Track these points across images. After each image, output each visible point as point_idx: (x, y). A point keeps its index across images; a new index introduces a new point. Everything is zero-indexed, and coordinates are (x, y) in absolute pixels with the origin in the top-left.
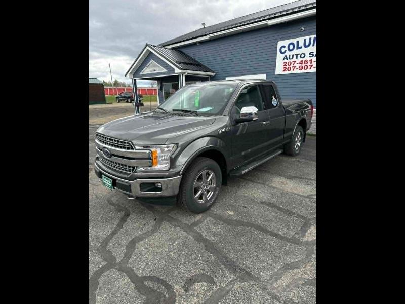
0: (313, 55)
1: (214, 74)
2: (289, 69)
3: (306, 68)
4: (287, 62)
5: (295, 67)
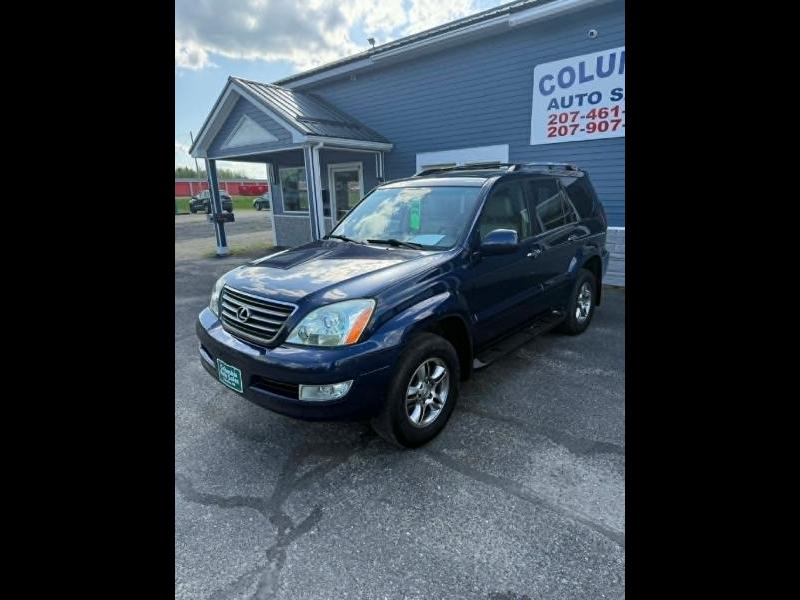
0: (619, 96)
1: (391, 146)
2: (563, 132)
3: (603, 127)
4: (558, 114)
5: (577, 126)
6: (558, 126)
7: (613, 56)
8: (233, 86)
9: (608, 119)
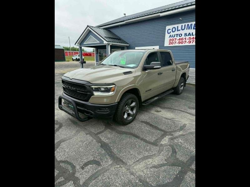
0: (187, 35)
1: (129, 45)
3: (182, 43)
4: (171, 39)
5: (176, 42)
6: (171, 42)
7: (185, 25)
8: (88, 28)
9: (183, 41)
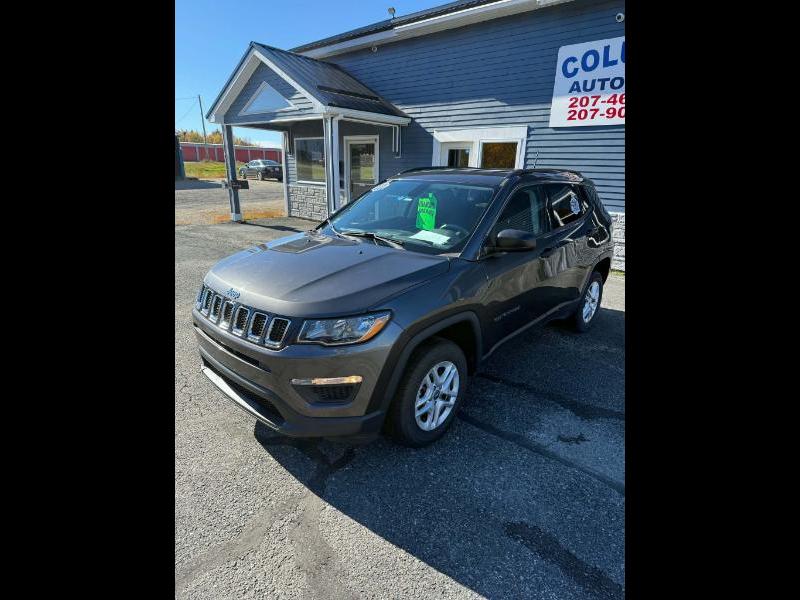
1: (409, 120)
2: (583, 115)
4: (579, 98)
5: (596, 110)
6: (578, 109)
8: (255, 52)
